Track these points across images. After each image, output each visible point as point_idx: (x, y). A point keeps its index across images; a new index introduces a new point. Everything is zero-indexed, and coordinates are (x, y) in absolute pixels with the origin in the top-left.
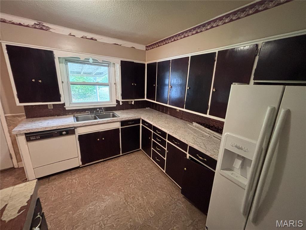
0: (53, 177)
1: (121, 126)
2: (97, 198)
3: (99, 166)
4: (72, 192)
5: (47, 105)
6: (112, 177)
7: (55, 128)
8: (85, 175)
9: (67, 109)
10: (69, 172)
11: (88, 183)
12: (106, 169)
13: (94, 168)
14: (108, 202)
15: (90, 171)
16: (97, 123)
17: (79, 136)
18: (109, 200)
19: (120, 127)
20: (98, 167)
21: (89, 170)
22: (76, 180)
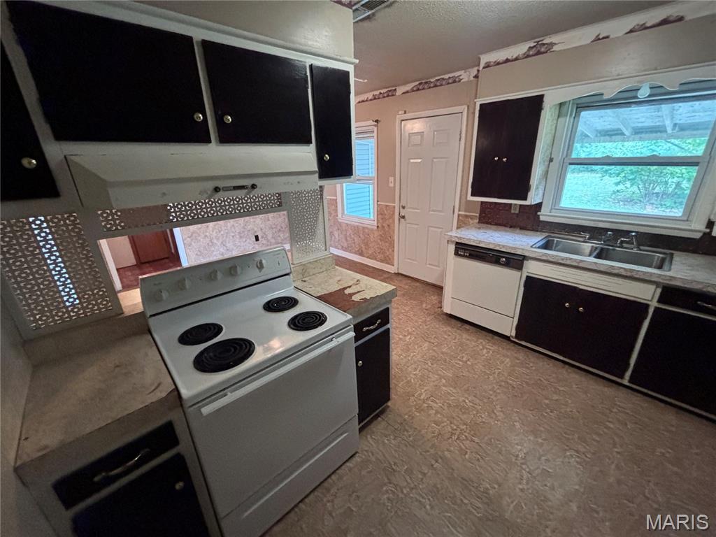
0: (468, 327)
1: (659, 301)
2: (485, 401)
3: (545, 363)
4: (468, 362)
5: (511, 204)
6: (547, 401)
7: (491, 247)
8: (507, 356)
9: (542, 218)
10: (491, 335)
11: (497, 371)
12: (552, 380)
13: (532, 360)
14: (494, 422)
15: (521, 358)
16: (574, 264)
17: (528, 277)
18: (499, 423)
19: (654, 304)
20: (541, 364)
21: (521, 355)
22: (488, 352)
